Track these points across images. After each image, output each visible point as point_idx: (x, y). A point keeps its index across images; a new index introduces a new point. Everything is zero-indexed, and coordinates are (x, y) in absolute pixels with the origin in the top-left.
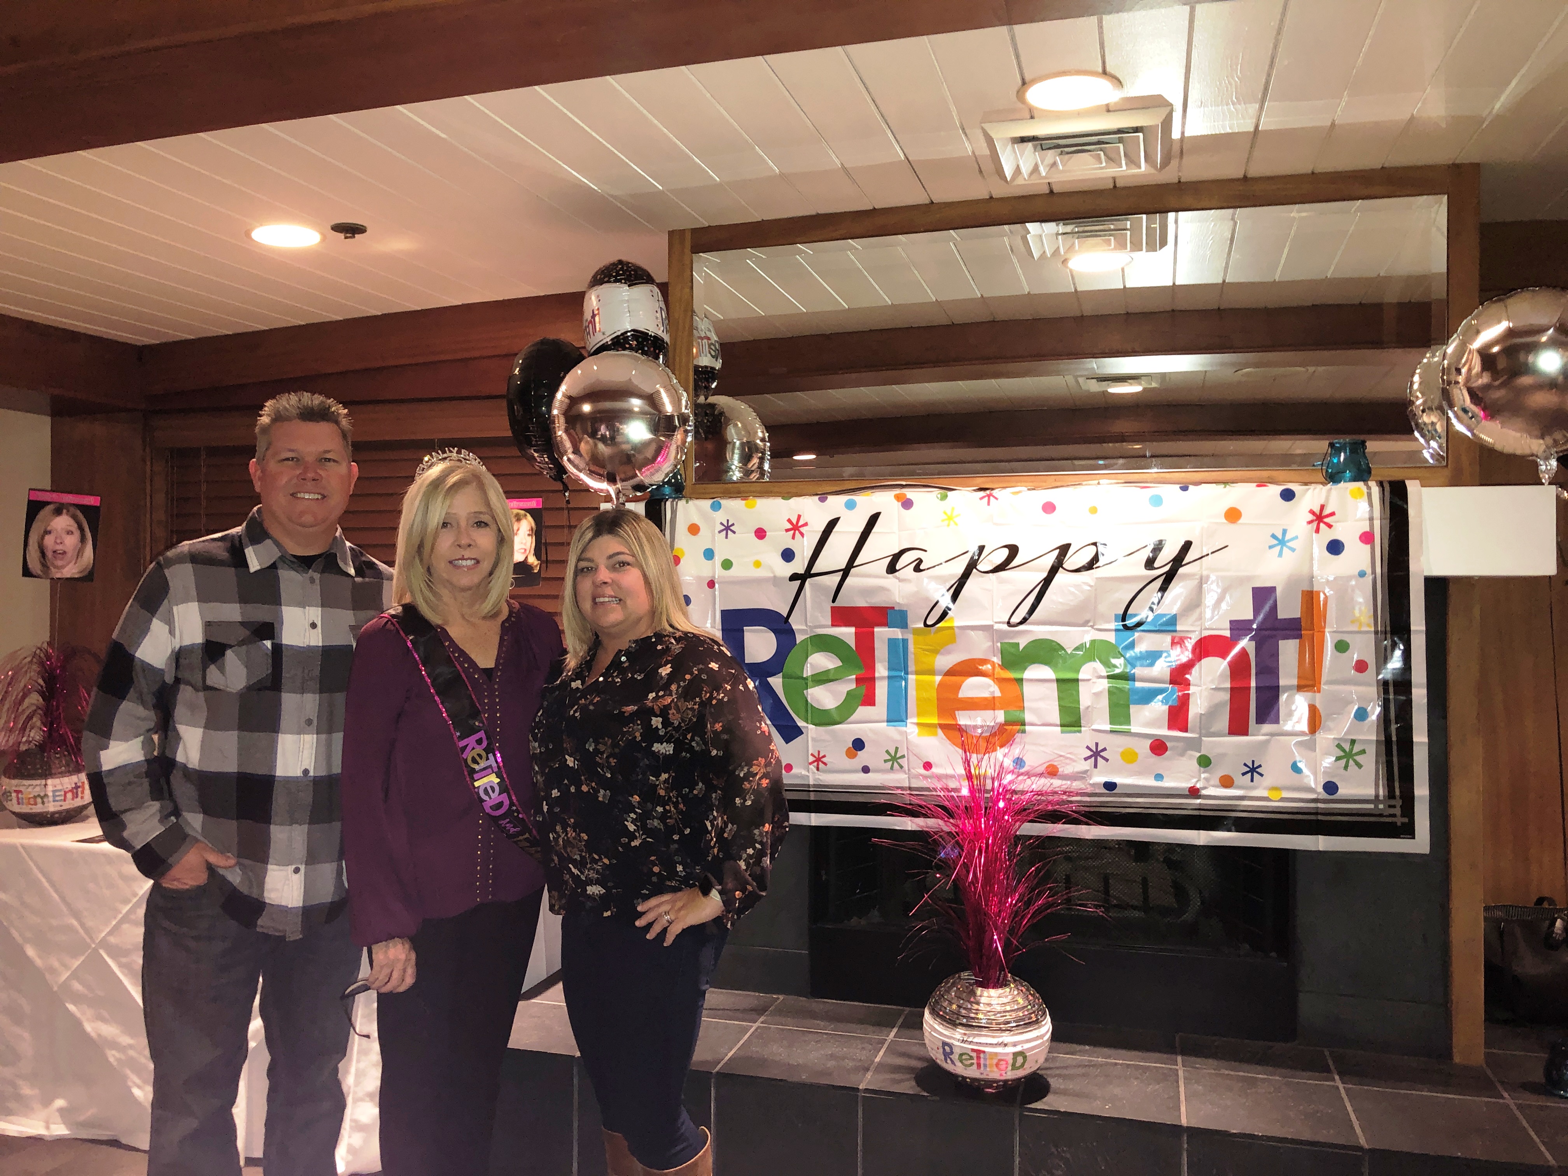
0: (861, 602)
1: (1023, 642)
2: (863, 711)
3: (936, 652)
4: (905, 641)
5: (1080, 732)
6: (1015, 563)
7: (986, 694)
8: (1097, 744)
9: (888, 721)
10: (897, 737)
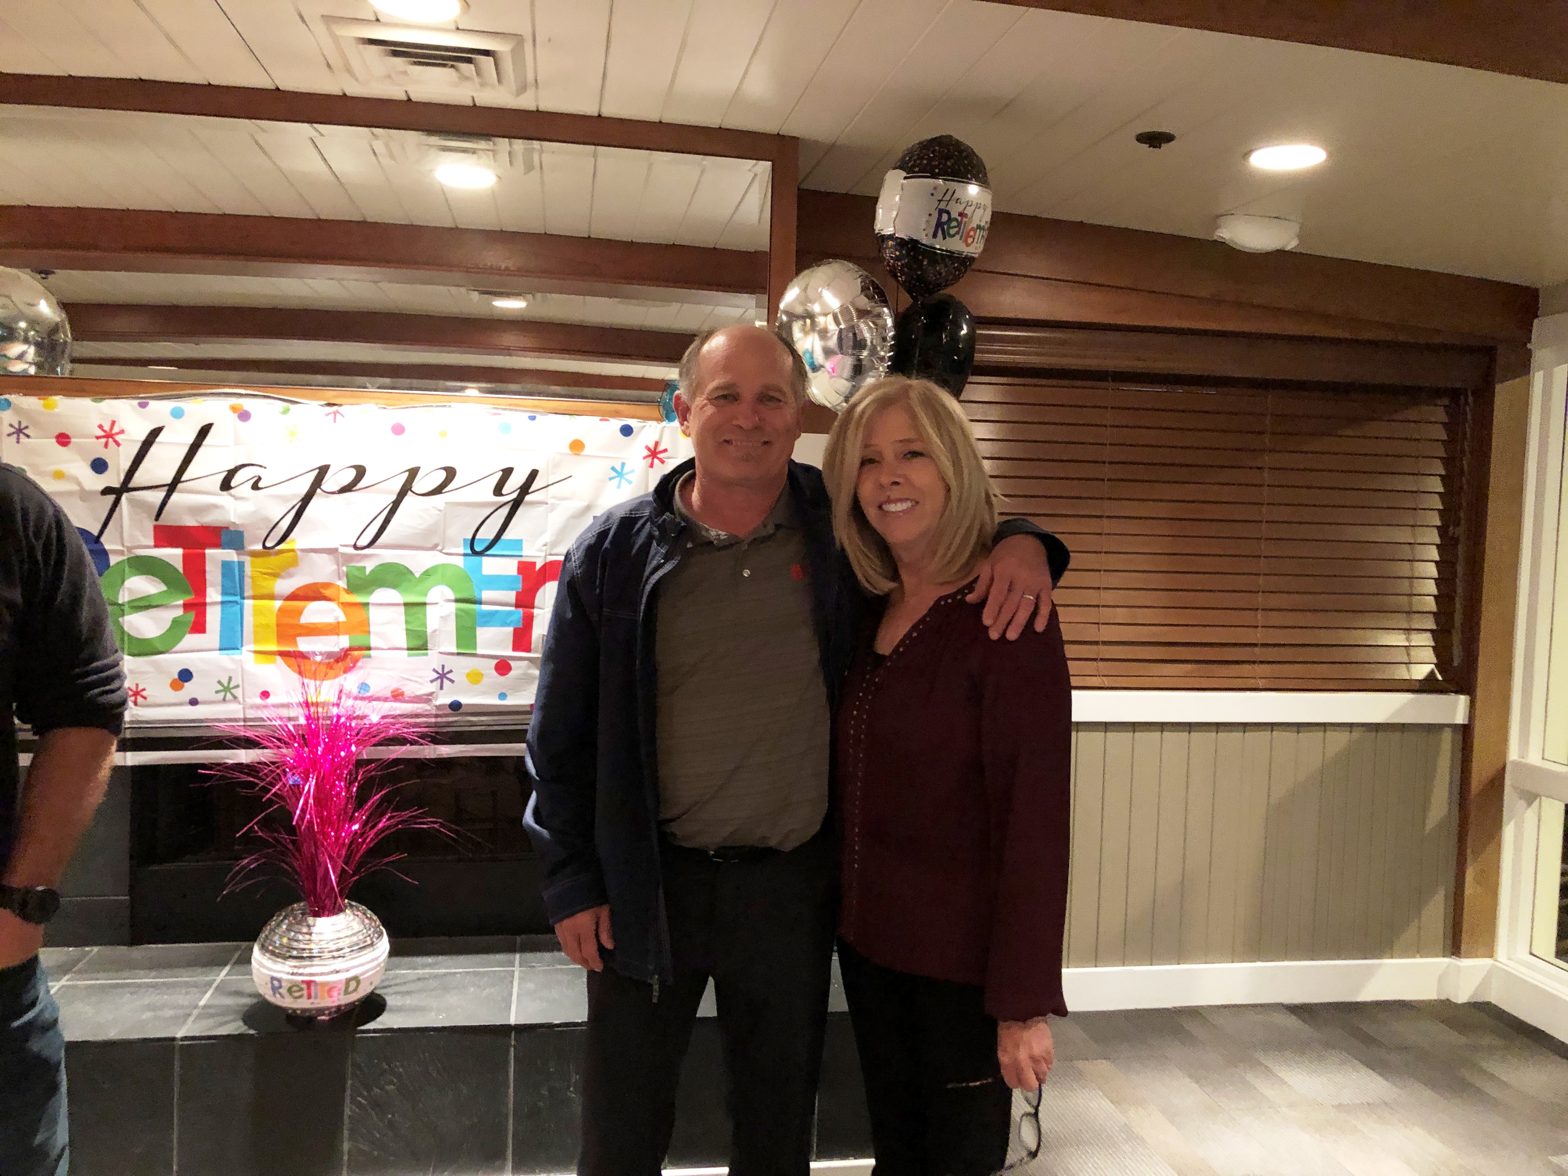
0: (190, 521)
1: (369, 566)
2: (191, 640)
3: (276, 575)
4: (241, 565)
5: (426, 654)
6: (361, 485)
7: (329, 619)
8: (443, 666)
9: (220, 649)
10: (230, 665)
